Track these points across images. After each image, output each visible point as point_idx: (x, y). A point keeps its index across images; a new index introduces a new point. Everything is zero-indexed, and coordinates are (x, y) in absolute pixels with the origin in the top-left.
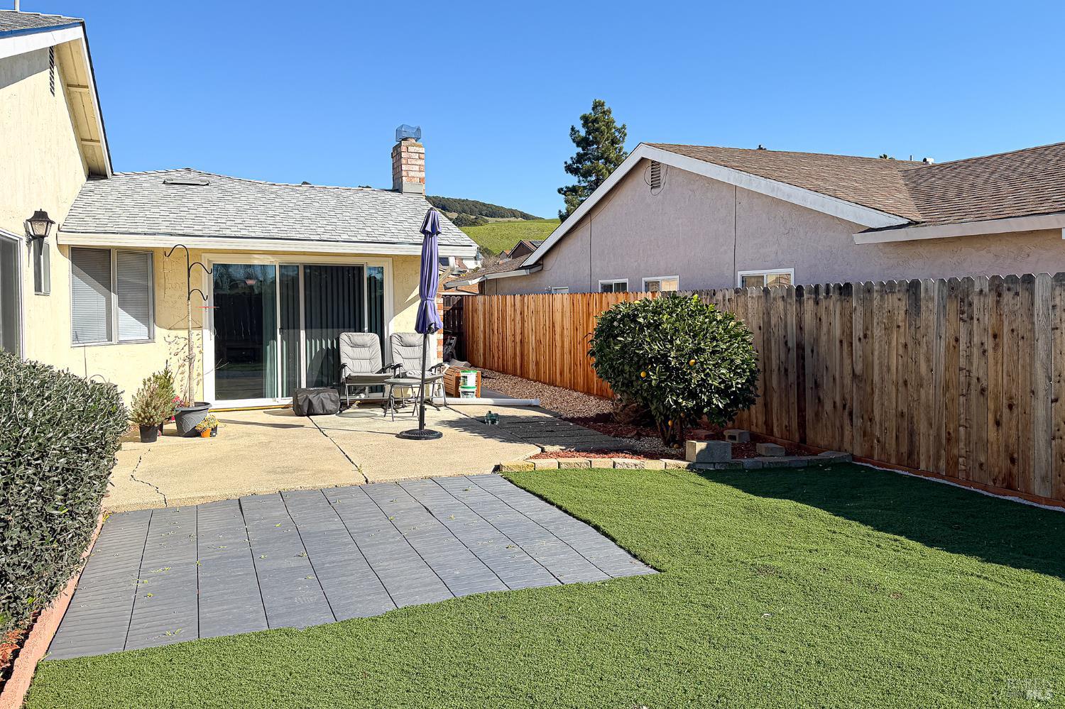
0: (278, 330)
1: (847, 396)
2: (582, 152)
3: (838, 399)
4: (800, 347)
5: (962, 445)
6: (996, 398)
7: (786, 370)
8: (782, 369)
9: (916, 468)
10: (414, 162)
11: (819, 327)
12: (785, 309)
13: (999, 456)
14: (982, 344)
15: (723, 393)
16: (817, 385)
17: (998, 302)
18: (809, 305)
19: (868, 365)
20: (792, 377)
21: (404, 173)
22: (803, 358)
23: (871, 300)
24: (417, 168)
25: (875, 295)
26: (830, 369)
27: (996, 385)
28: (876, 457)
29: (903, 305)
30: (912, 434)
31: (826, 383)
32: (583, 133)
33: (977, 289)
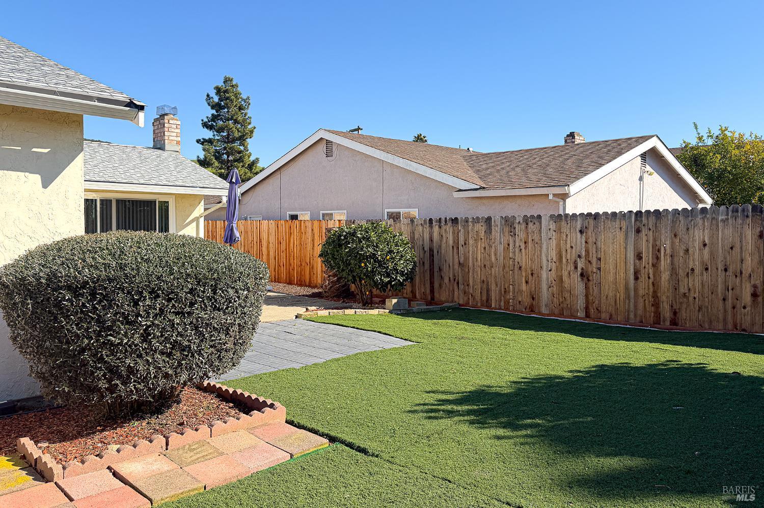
1: (456, 274)
2: (216, 113)
3: (451, 276)
4: (431, 250)
5: (511, 294)
6: (526, 271)
7: (423, 263)
8: (421, 262)
9: (489, 306)
10: (173, 130)
11: (441, 241)
12: (423, 231)
13: (527, 297)
14: (520, 246)
15: (402, 274)
16: (440, 270)
17: (526, 227)
18: (436, 229)
19: (467, 259)
20: (427, 266)
21: (166, 138)
22: (433, 256)
23: (468, 226)
24: (175, 134)
25: (470, 223)
26: (447, 261)
27: (526, 265)
28: (470, 303)
29: (483, 229)
30: (488, 291)
31: (445, 268)
32: (216, 99)
33: (517, 221)
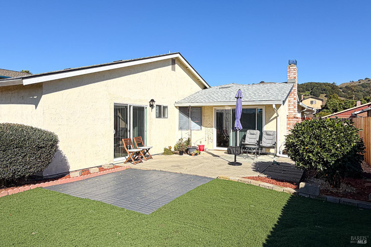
0: (231, 129)
10: (292, 72)
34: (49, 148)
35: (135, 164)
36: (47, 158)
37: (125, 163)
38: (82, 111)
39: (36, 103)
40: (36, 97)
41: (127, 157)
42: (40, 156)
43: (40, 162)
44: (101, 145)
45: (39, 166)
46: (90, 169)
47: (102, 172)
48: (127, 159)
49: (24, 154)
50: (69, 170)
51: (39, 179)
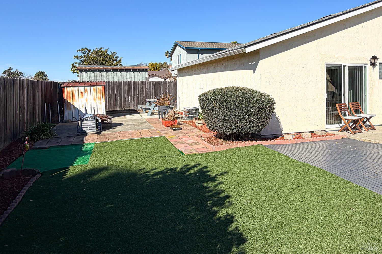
34: (268, 110)
35: (353, 134)
36: (266, 118)
37: (340, 131)
38: (293, 74)
39: (254, 68)
40: (254, 63)
41: (341, 125)
42: (261, 116)
43: (261, 121)
44: (313, 109)
45: (260, 126)
46: (301, 133)
47: (315, 138)
48: (341, 127)
49: (249, 114)
50: (282, 132)
51: (257, 137)
